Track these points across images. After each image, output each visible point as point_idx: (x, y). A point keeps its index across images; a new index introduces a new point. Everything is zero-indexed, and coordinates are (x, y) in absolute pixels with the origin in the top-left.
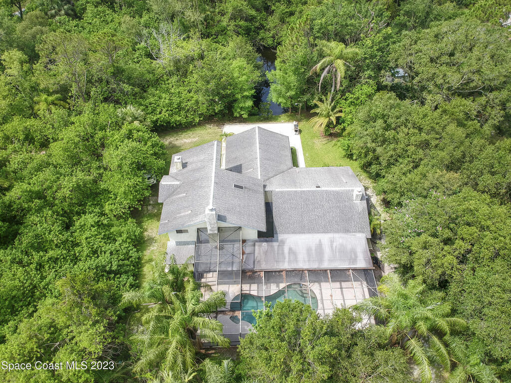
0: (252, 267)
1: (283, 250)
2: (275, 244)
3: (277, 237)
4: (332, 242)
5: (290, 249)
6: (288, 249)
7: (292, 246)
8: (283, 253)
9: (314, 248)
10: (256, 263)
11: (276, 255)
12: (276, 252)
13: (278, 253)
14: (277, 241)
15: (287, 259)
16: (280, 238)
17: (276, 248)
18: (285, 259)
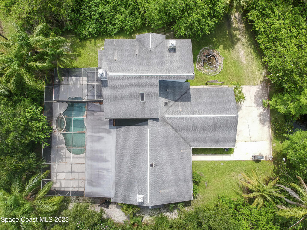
0: (89, 110)
1: (102, 132)
2: (107, 127)
3: (113, 129)
4: (107, 170)
5: (102, 138)
6: (103, 136)
7: (104, 139)
8: (99, 132)
9: (102, 155)
10: (92, 112)
11: (98, 127)
12: (100, 127)
13: (99, 128)
14: (110, 128)
15: (94, 134)
16: (112, 130)
17: (104, 127)
18: (94, 133)
